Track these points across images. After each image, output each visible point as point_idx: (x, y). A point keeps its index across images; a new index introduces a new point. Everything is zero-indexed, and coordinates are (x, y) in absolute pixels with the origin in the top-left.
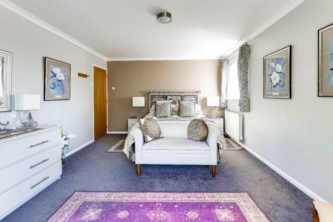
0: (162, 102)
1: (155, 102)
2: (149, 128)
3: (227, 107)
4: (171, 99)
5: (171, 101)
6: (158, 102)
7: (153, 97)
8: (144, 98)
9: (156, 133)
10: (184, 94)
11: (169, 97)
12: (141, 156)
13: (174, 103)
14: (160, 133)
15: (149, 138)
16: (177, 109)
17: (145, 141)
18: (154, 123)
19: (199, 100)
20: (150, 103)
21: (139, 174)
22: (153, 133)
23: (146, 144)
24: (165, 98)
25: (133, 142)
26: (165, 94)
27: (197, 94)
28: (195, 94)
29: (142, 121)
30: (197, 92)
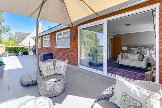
0: (133, 49)
2: (124, 55)
5: (137, 49)
6: (131, 49)
7: (130, 47)
8: (127, 47)
9: (126, 57)
14: (128, 57)
15: (123, 58)
17: (122, 58)
18: (126, 54)
24: (136, 47)
27: (153, 46)
28: (152, 46)
29: (122, 53)
30: (153, 45)
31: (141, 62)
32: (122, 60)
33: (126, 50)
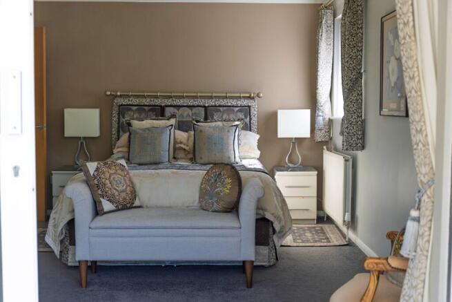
0: (147, 123)
1: (129, 125)
2: (107, 181)
3: (331, 139)
4: (173, 116)
5: (173, 121)
6: (136, 124)
7: (123, 109)
8: (97, 111)
9: (123, 195)
10: (212, 102)
11: (169, 111)
12: (90, 243)
13: (182, 126)
14: (134, 194)
15: (107, 206)
16: (191, 143)
17: (98, 211)
18: (119, 172)
19: (254, 120)
20: (115, 125)
21: (84, 284)
22: (117, 193)
23: (99, 218)
24: (160, 112)
25: (68, 218)
26: (158, 102)
27: (250, 103)
28: (245, 102)
29: (92, 166)
30: (250, 98)
31: (227, 221)
32: (101, 221)
33: (95, 132)
